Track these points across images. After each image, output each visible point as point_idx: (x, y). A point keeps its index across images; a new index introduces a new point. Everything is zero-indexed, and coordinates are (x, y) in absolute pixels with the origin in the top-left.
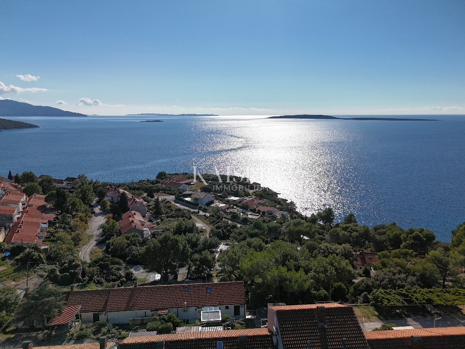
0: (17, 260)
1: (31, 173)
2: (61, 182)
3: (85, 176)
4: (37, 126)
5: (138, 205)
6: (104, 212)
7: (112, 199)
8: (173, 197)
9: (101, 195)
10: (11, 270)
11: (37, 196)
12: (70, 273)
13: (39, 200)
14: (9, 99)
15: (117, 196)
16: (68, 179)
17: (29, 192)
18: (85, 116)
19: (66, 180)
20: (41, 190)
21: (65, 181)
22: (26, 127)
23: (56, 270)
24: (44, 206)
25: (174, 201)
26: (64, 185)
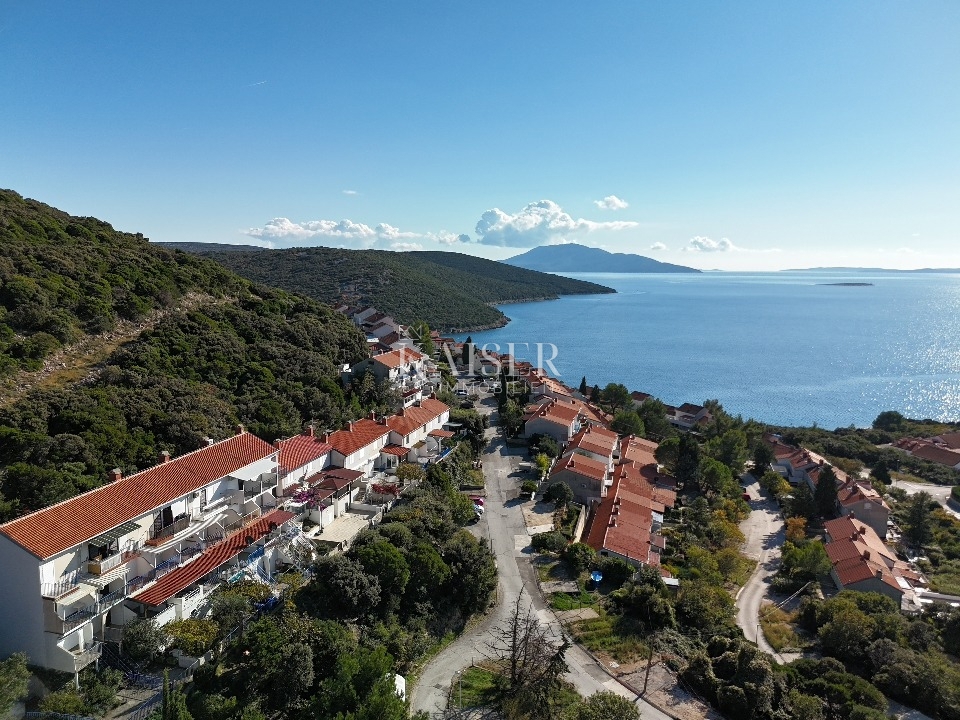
0: (617, 600)
1: (621, 386)
2: (671, 410)
3: (719, 404)
4: (614, 291)
5: (868, 506)
6: (772, 501)
7: (789, 471)
8: (946, 491)
9: (763, 458)
10: (605, 623)
11: (636, 439)
12: (748, 691)
13: (642, 452)
14: (575, 242)
15: (803, 469)
16: (687, 407)
17: (623, 429)
18: (699, 271)
19: (683, 408)
20: (643, 428)
21: (679, 409)
22: (597, 292)
23: (706, 663)
24: (652, 467)
25: (949, 503)
26: (676, 418)
